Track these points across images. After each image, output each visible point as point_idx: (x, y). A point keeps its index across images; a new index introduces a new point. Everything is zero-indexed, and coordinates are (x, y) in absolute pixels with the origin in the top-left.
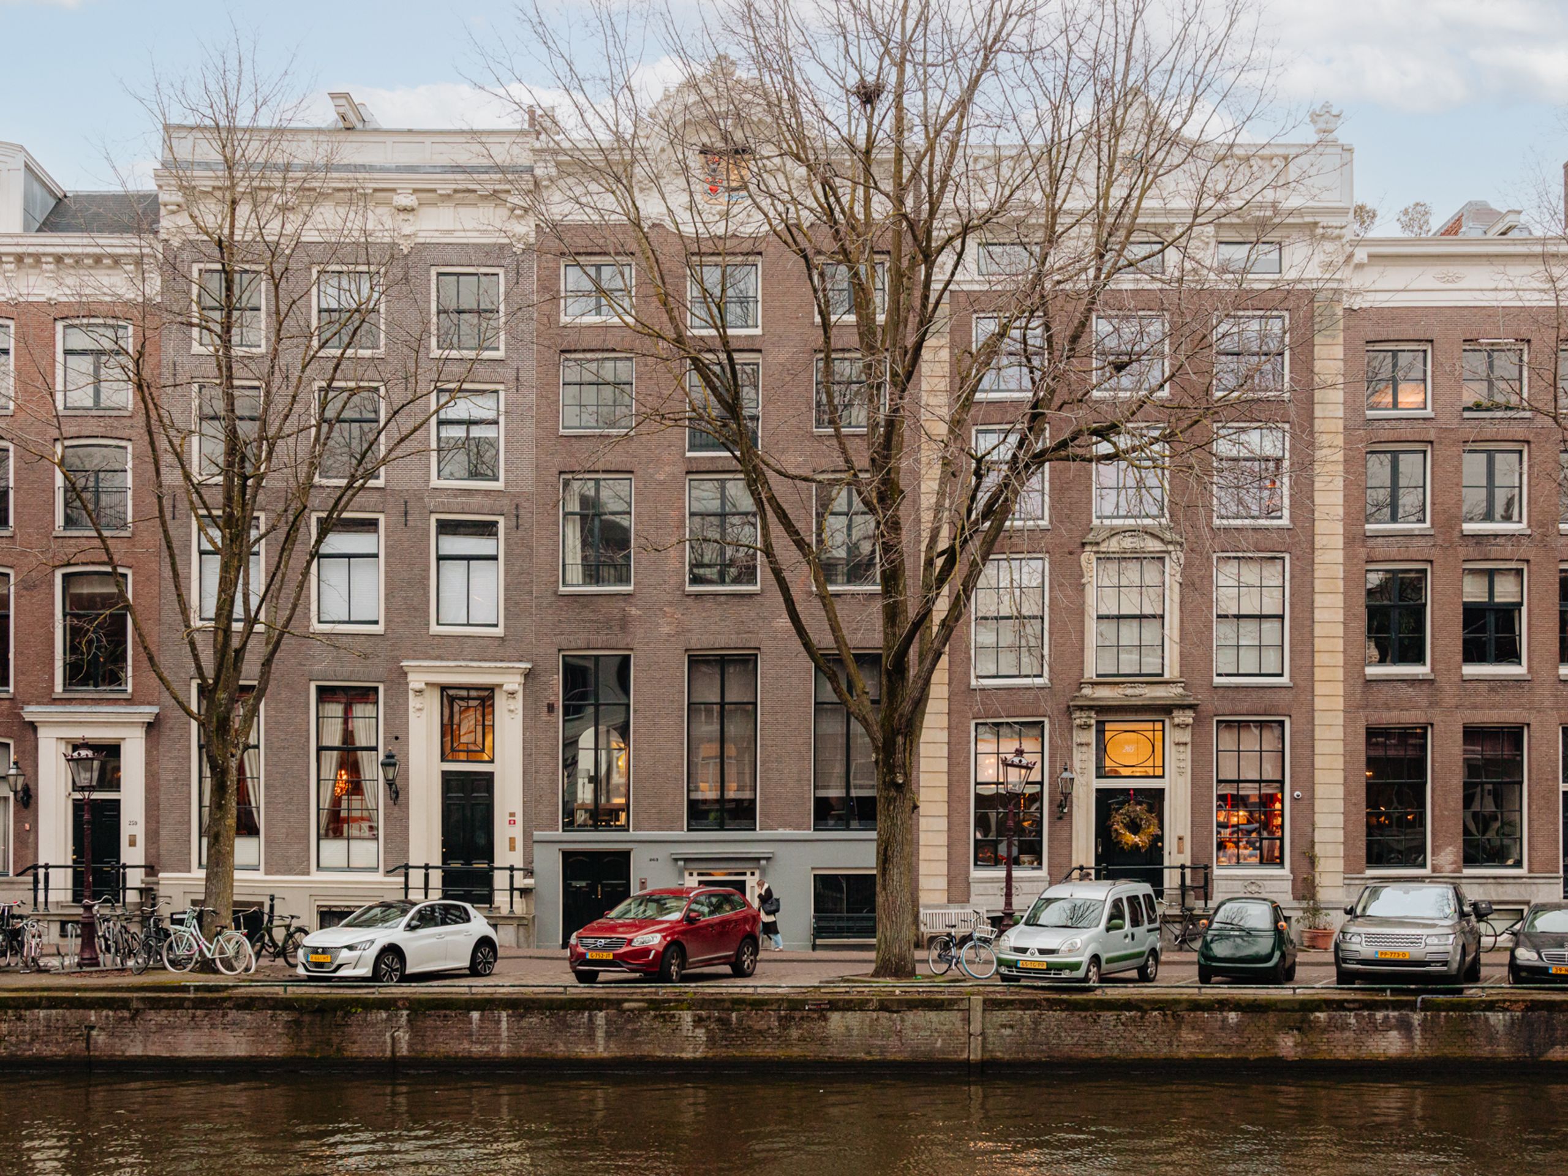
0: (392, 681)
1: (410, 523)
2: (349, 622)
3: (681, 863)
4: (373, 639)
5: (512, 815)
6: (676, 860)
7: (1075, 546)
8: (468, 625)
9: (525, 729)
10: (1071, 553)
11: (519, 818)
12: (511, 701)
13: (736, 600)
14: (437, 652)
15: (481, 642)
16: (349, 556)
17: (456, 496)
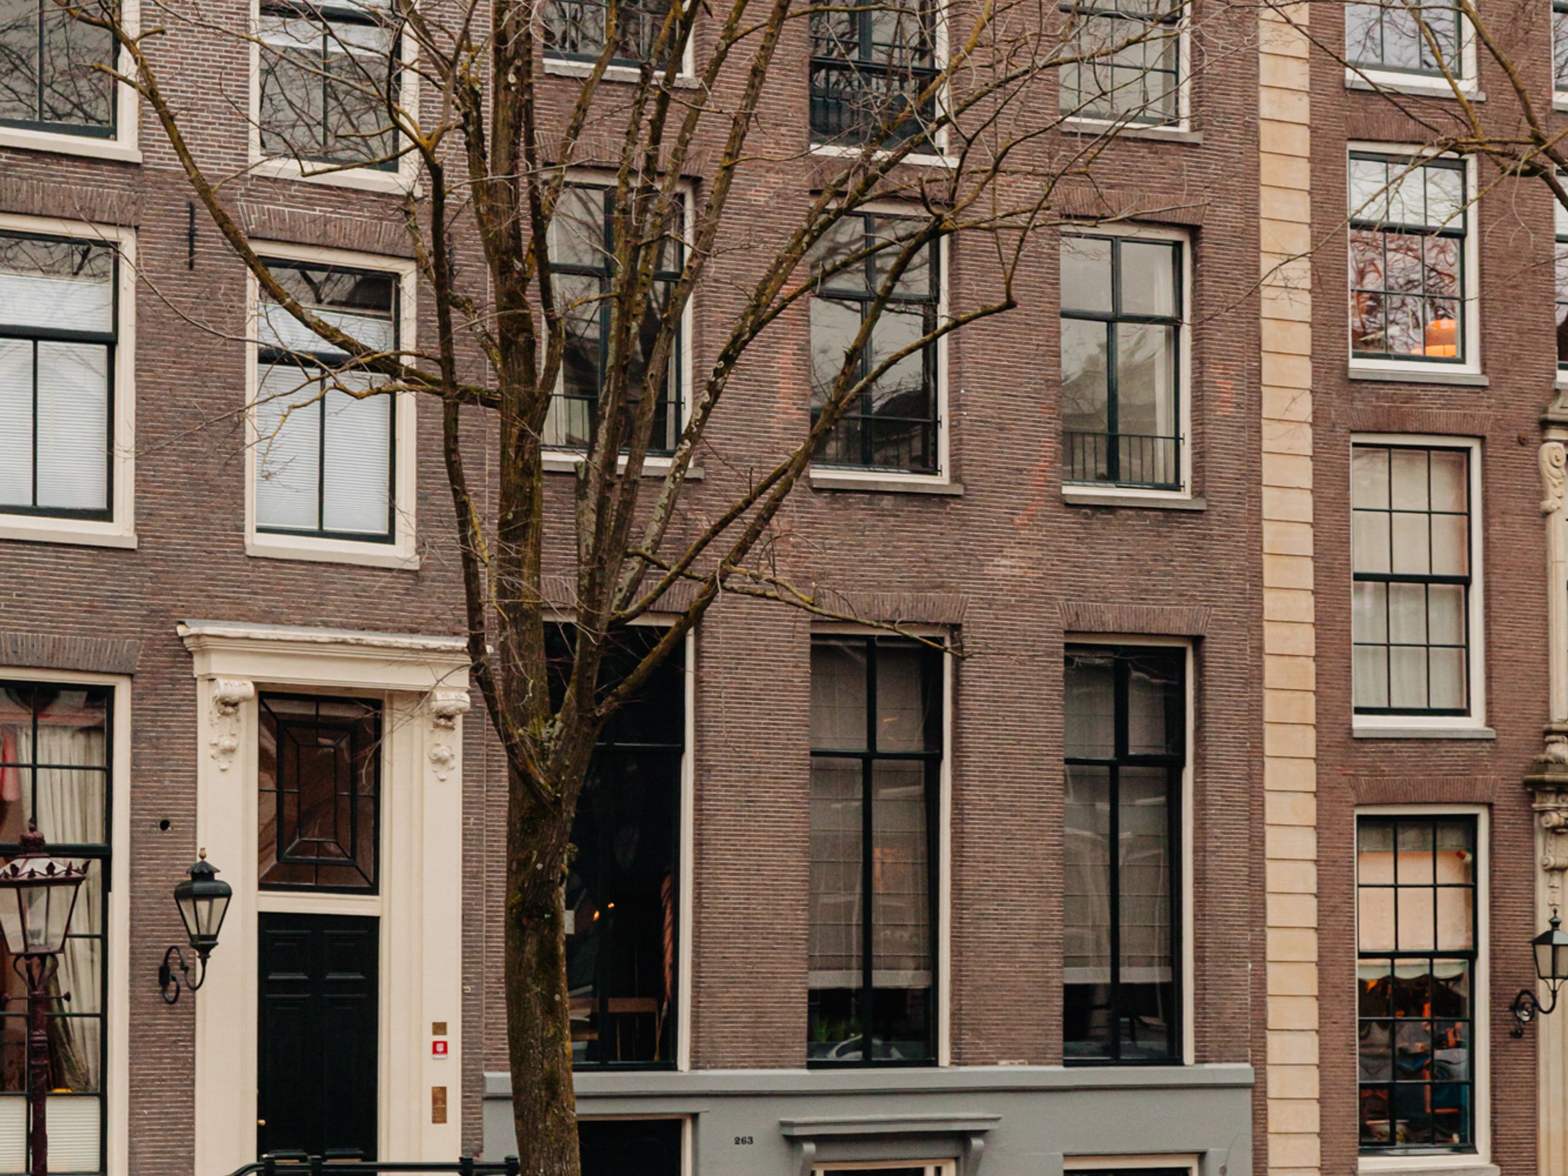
0: (154, 673)
1: (201, 262)
2: (35, 510)
3: (809, 1148)
4: (106, 557)
5: (440, 1028)
6: (793, 1141)
7: (1529, 428)
8: (321, 534)
9: (468, 805)
10: (1522, 442)
11: (454, 1037)
12: (441, 736)
13: (914, 507)
14: (260, 603)
15: (366, 580)
16: (36, 335)
17: (309, 202)
